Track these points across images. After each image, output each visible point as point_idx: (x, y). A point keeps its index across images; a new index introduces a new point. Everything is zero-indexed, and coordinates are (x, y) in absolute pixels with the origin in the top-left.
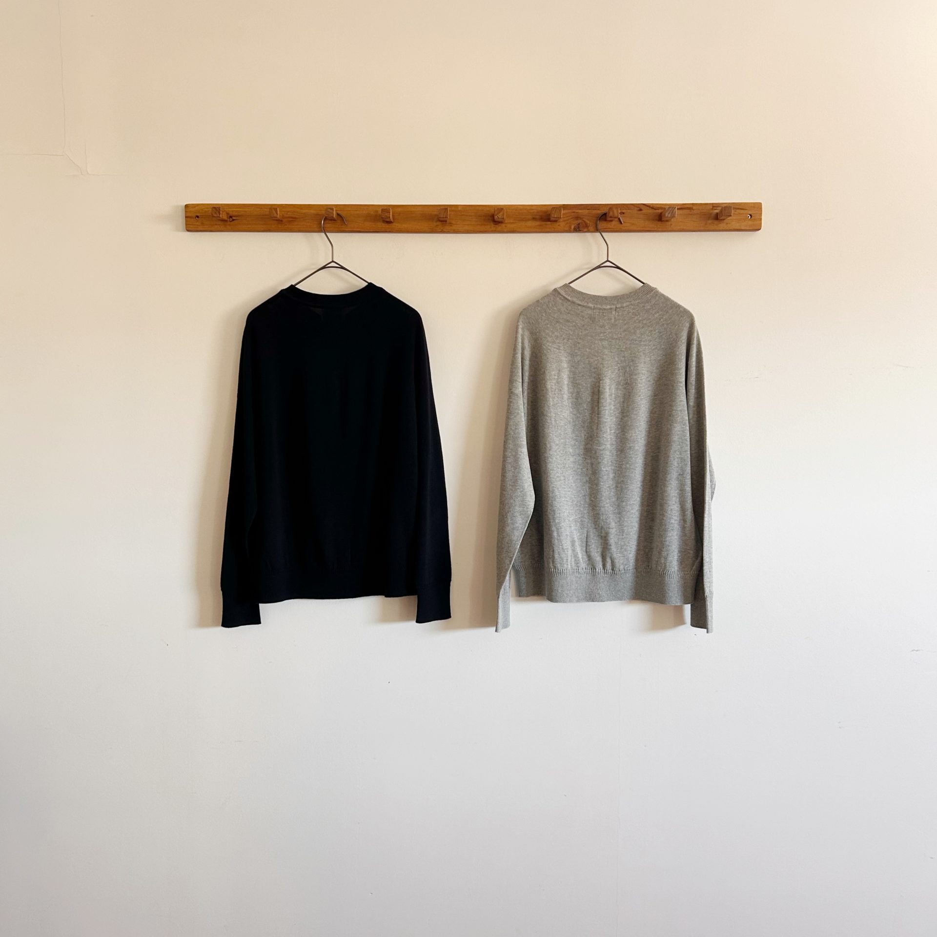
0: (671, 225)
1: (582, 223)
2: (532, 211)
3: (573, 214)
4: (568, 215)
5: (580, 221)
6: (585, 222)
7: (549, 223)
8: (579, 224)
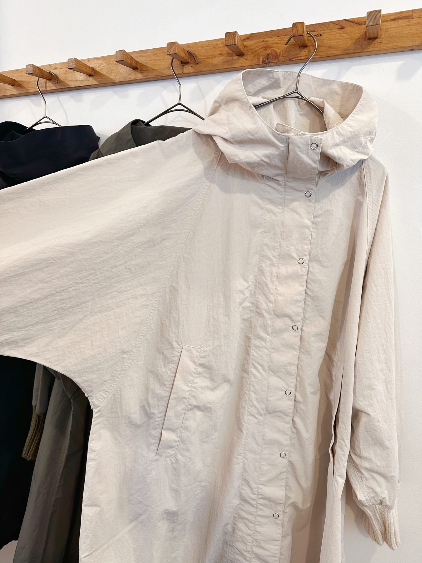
0: (382, 42)
1: (272, 53)
2: (218, 46)
3: (262, 43)
4: (256, 45)
5: (269, 51)
6: (274, 51)
7: (236, 57)
8: (268, 55)
